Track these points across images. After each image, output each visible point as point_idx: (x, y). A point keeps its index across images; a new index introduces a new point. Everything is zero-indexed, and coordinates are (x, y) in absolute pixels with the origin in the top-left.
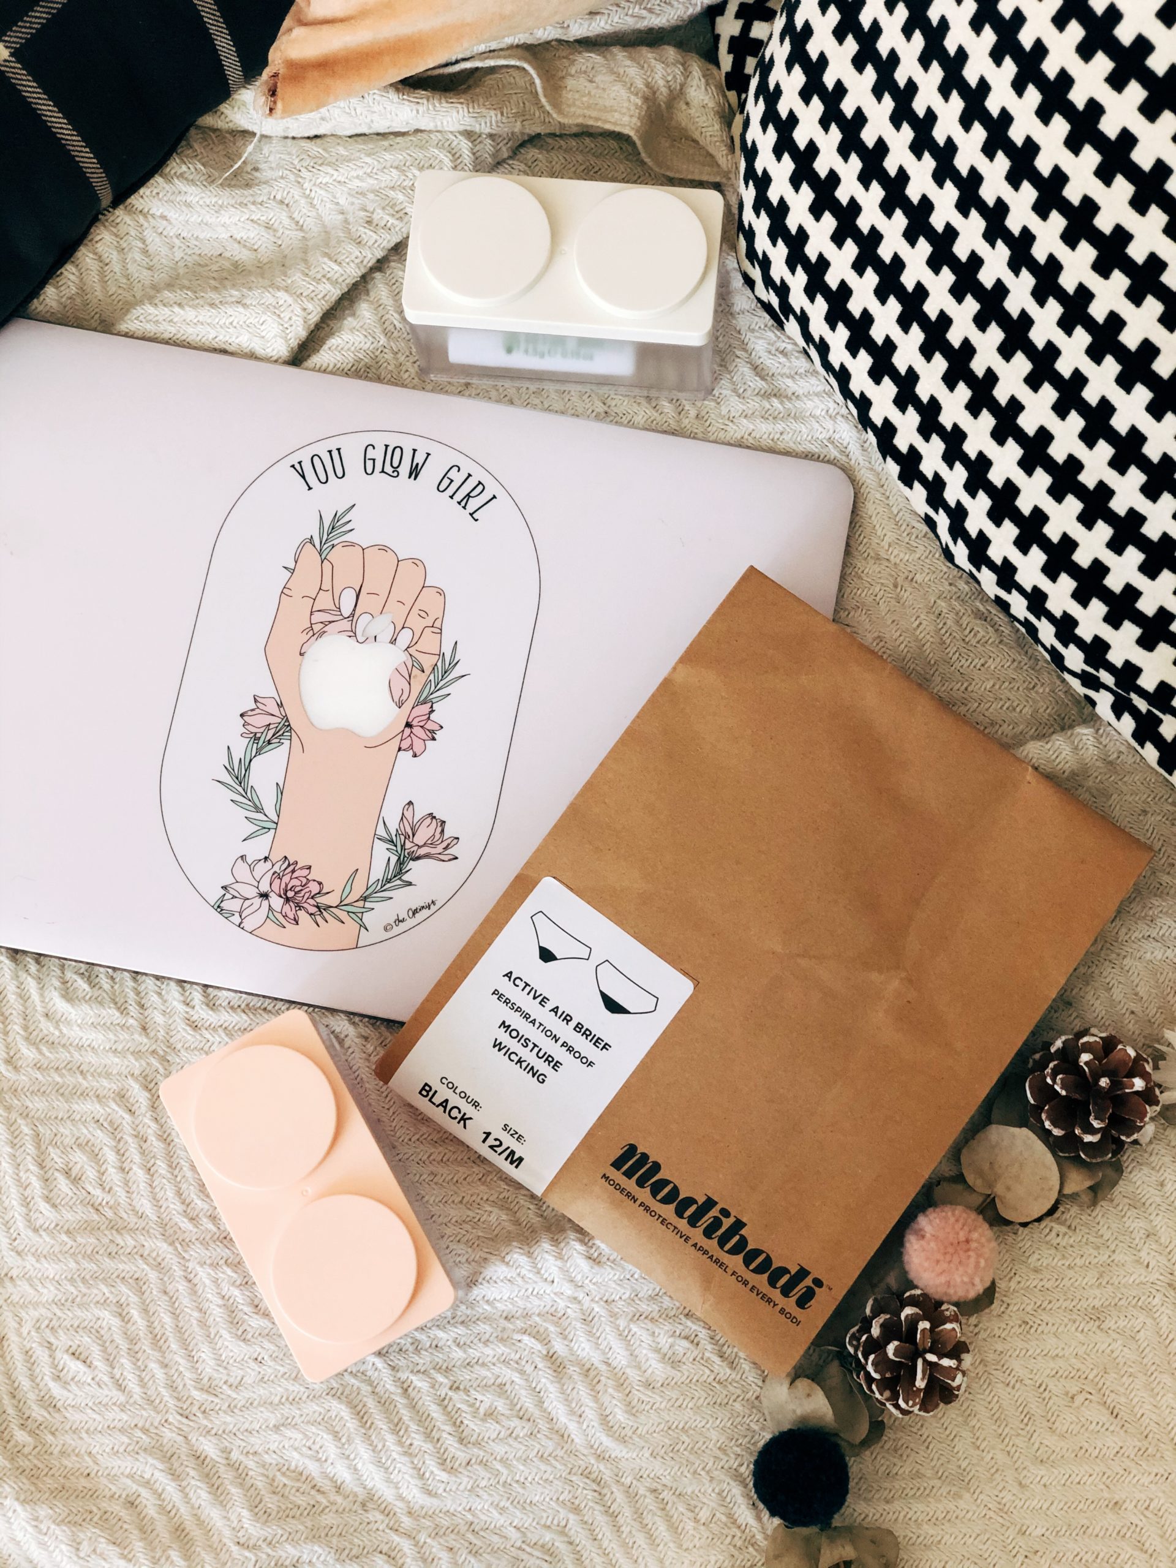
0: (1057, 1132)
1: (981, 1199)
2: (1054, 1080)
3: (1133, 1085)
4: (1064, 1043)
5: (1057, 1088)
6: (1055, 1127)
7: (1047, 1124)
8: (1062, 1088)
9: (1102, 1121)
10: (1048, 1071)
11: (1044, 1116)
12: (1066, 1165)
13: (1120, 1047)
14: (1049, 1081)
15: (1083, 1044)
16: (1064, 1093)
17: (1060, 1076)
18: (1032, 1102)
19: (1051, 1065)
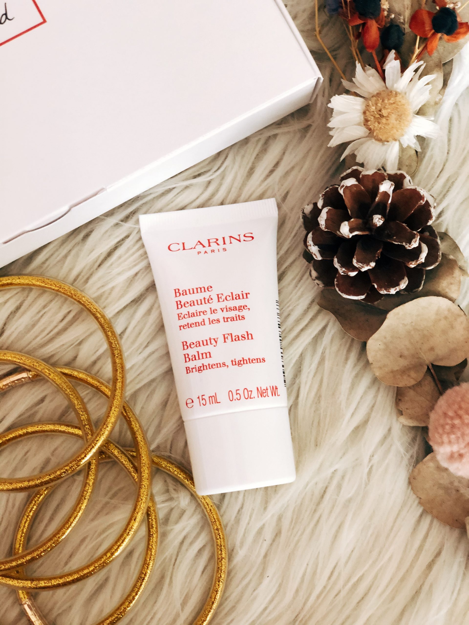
0: (403, 285)
1: (429, 379)
2: (354, 269)
3: (386, 194)
4: (315, 244)
5: (365, 269)
6: (398, 285)
7: (393, 291)
8: (368, 264)
9: (413, 237)
10: (341, 271)
11: (384, 292)
12: (431, 287)
13: (341, 191)
14: (353, 274)
15: (326, 227)
16: (373, 264)
17: (354, 261)
18: (363, 297)
19: (337, 265)
